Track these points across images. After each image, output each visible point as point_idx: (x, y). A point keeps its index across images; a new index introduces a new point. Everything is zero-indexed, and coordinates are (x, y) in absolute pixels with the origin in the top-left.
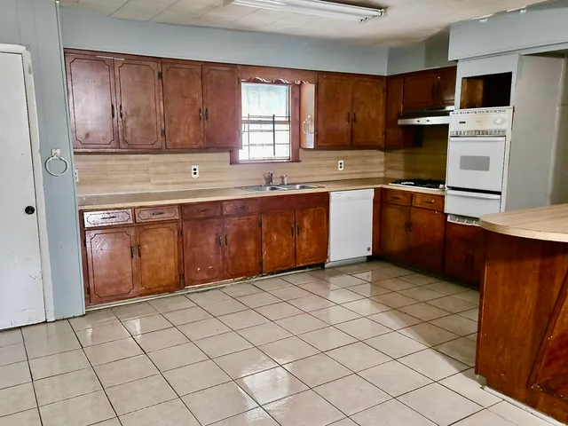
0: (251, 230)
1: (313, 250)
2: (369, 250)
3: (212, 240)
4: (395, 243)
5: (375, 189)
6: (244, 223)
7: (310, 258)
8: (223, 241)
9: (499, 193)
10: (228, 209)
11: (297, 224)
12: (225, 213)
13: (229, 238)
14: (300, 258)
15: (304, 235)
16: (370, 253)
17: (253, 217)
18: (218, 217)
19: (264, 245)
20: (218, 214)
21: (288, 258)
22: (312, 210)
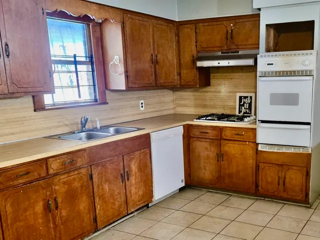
0: (82, 186)
1: (141, 193)
2: (182, 182)
3: (39, 207)
4: (207, 172)
5: (184, 126)
6: (74, 179)
7: (139, 201)
8: (53, 206)
9: (309, 124)
10: (54, 166)
11: (126, 170)
12: (51, 172)
13: (59, 200)
14: (131, 204)
15: (133, 180)
16: (183, 184)
17: (83, 171)
18: (44, 178)
19: (97, 200)
20: (43, 175)
21: (120, 207)
22: (137, 153)
